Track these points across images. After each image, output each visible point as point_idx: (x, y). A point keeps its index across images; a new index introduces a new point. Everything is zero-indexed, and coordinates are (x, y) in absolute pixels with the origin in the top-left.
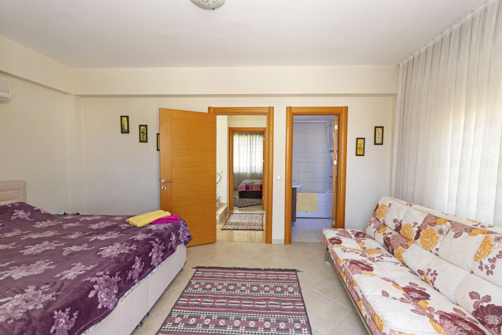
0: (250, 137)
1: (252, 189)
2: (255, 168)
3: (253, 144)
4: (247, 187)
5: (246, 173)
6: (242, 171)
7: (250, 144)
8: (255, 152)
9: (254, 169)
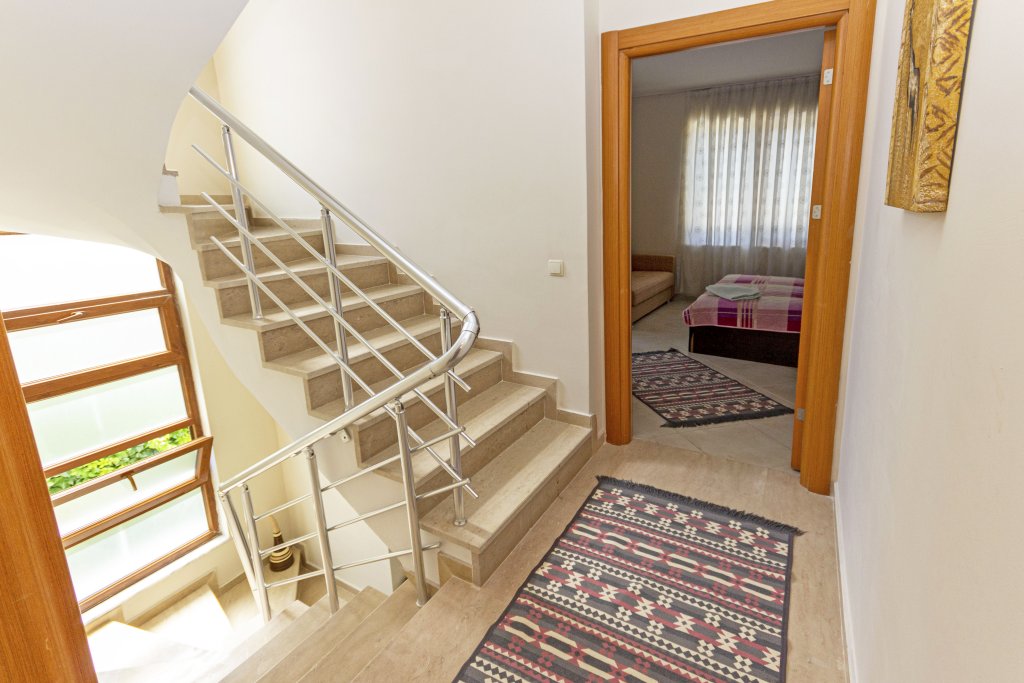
0: (759, 117)
1: (747, 321)
2: (774, 230)
3: (768, 144)
4: (727, 313)
5: (736, 250)
6: (718, 241)
7: (758, 145)
8: (778, 173)
9: (767, 235)
